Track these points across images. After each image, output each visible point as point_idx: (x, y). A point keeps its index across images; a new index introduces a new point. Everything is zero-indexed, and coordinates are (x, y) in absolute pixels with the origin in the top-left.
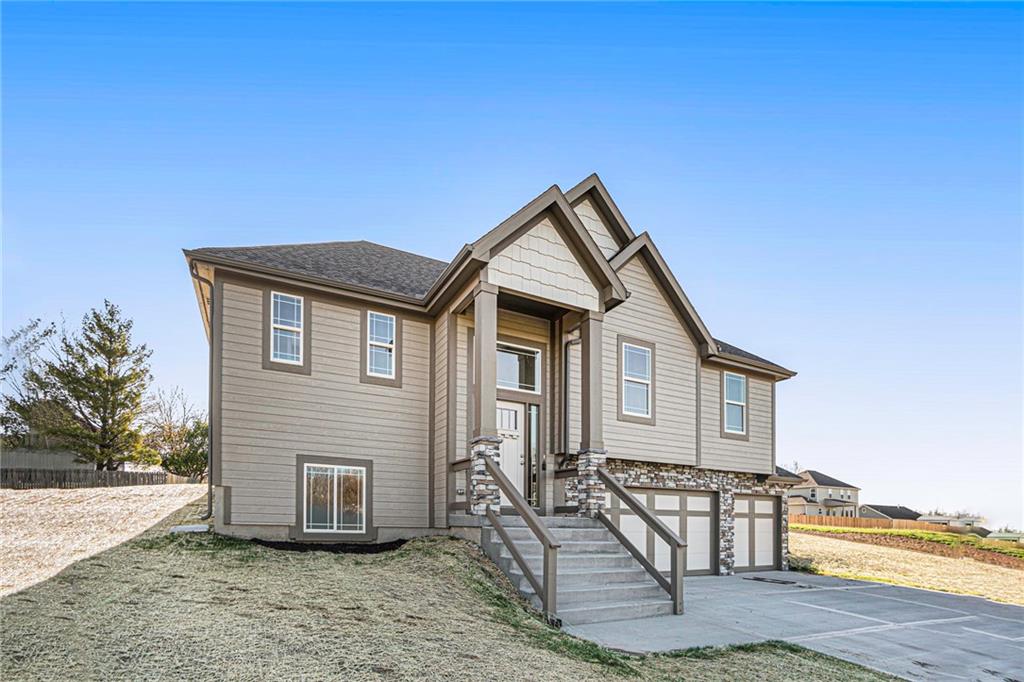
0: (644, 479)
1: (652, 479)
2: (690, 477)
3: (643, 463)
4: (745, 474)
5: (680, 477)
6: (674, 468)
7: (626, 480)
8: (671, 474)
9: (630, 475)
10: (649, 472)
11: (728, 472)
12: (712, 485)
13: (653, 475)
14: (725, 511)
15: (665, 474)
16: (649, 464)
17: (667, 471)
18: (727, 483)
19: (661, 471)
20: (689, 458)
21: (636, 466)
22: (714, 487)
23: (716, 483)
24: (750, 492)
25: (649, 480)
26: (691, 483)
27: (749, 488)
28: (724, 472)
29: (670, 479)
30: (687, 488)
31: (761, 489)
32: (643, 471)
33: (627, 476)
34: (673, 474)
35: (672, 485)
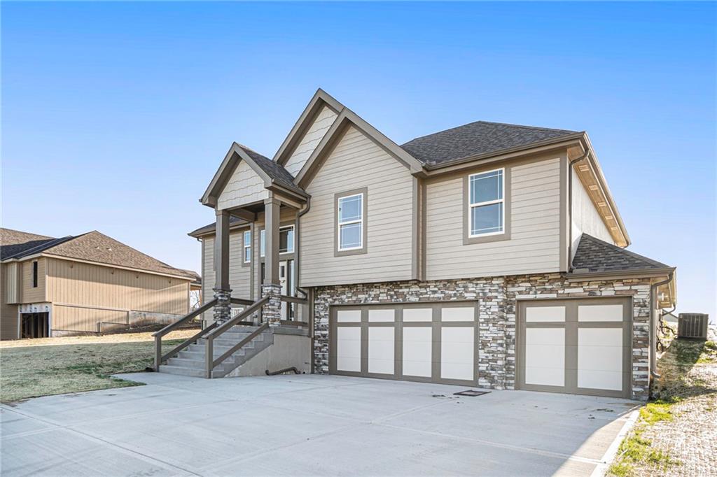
0: (383, 297)
1: (392, 296)
2: (436, 289)
3: (383, 283)
4: (542, 275)
5: (423, 291)
6: (415, 284)
7: (366, 299)
8: (411, 290)
9: (370, 295)
10: (388, 290)
11: (492, 278)
12: (466, 295)
13: (392, 293)
14: (487, 321)
15: (406, 290)
16: (388, 283)
17: (406, 287)
18: (490, 291)
19: (401, 288)
20: (405, 273)
21: (376, 287)
22: (470, 296)
23: (474, 292)
24: (554, 296)
25: (389, 297)
26: (436, 295)
27: (551, 291)
28: (486, 279)
29: (411, 294)
30: (431, 300)
31: (581, 290)
32: (382, 291)
33: (367, 296)
34: (415, 289)
35: (414, 299)
